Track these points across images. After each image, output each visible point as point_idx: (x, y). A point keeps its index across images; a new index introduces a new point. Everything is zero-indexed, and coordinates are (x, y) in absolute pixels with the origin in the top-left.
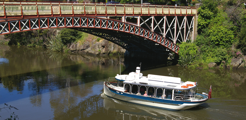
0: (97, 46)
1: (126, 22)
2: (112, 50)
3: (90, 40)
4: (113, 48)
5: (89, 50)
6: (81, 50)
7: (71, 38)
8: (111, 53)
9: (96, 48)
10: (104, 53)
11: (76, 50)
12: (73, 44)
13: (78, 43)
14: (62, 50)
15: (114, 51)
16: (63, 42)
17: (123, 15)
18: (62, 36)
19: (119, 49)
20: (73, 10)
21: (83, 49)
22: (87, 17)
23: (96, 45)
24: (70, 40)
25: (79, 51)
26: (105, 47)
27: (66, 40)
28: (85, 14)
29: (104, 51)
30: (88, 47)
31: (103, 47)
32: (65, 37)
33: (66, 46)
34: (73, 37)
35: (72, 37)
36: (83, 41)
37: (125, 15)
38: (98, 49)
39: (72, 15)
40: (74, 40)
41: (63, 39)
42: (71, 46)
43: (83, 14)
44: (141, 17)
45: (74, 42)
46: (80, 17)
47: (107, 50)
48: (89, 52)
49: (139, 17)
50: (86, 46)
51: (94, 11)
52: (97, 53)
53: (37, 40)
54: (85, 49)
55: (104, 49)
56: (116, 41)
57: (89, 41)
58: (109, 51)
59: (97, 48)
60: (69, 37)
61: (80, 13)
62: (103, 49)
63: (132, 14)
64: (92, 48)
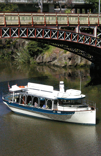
0: (64, 58)
1: (80, 33)
2: (80, 62)
3: (58, 52)
4: (80, 60)
5: (56, 62)
6: (48, 62)
7: (38, 50)
8: (78, 65)
9: (62, 60)
10: (70, 66)
11: (42, 62)
12: (40, 56)
13: (45, 55)
14: (29, 62)
15: (81, 63)
16: (30, 53)
17: (77, 25)
18: (28, 48)
19: (86, 61)
20: (19, 20)
21: (50, 62)
22: (34, 28)
23: (62, 57)
24: (37, 51)
25: (45, 63)
26: (72, 59)
27: (33, 52)
28: (32, 25)
29: (70, 63)
30: (54, 59)
31: (70, 59)
32: (32, 49)
33: (33, 57)
34: (40, 49)
35: (38, 48)
36: (50, 53)
37: (79, 25)
38: (64, 62)
39: (18, 25)
40: (41, 52)
41: (30, 51)
42: (38, 57)
43: (31, 25)
44: (98, 27)
45: (41, 53)
46: (27, 28)
47: (73, 63)
48: (56, 64)
49: (96, 27)
50: (52, 58)
51: (44, 21)
52: (63, 65)
53: (5, 52)
54: (51, 61)
55: (71, 61)
56: (80, 52)
57: (56, 53)
58: (75, 64)
59: (64, 60)
60: (36, 48)
61: (28, 24)
62: (69, 61)
63: (87, 25)
64: (58, 60)
